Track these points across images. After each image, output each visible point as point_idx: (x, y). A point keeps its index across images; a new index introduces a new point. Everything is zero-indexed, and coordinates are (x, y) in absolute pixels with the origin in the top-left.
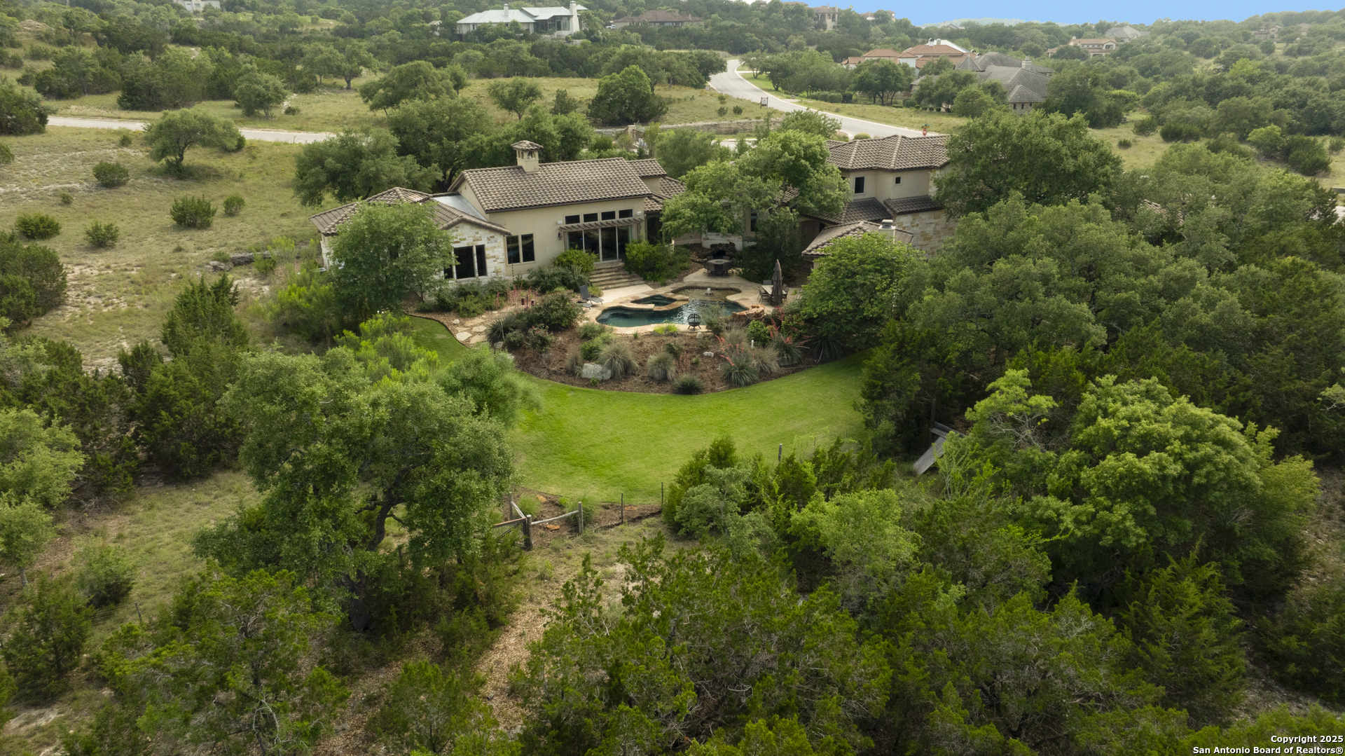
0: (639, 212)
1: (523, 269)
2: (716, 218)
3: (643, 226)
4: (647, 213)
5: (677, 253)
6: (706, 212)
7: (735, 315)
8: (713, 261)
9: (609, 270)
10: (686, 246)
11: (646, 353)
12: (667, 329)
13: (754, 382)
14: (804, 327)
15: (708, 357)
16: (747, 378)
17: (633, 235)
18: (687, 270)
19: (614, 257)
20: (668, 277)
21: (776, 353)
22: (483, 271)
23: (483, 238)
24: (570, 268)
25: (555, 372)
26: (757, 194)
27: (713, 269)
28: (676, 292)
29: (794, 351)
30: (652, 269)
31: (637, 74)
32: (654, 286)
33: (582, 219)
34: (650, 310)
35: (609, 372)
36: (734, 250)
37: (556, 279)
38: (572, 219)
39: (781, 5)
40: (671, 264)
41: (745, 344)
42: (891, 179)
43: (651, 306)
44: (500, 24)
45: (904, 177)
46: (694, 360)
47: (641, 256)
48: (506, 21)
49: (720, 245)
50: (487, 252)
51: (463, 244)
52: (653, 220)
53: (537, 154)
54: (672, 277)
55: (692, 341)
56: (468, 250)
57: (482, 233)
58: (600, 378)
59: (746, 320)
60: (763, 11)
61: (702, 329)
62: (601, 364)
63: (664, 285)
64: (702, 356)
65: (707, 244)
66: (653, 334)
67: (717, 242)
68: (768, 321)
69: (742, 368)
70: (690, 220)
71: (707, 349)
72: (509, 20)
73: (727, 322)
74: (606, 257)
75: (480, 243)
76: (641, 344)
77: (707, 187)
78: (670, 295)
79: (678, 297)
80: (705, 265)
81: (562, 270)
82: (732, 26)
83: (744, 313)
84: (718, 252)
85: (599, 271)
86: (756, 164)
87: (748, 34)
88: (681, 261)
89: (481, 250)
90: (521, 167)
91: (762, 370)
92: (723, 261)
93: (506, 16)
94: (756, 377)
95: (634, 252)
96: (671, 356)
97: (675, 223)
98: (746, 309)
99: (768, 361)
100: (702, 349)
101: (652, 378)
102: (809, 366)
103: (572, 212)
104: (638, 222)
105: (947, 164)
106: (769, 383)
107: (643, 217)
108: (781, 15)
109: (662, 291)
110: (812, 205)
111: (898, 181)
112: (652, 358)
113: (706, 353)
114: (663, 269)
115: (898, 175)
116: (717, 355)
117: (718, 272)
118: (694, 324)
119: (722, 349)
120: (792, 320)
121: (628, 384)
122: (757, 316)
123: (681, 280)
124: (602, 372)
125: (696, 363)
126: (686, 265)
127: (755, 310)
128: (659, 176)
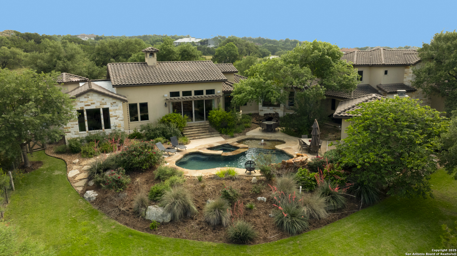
0: (219, 91)
1: (138, 125)
2: (268, 92)
3: (222, 99)
4: (224, 92)
5: (243, 118)
6: (262, 88)
7: (284, 163)
8: (266, 123)
9: (198, 127)
10: (250, 115)
11: (205, 197)
12: (228, 173)
13: (305, 230)
14: (344, 175)
15: (261, 202)
16: (298, 227)
17: (215, 105)
18: (249, 128)
19: (203, 119)
20: (236, 132)
21: (323, 200)
22: (108, 126)
23: (108, 103)
24: (169, 126)
25: (124, 213)
26: (296, 76)
27: (265, 127)
28: (239, 142)
29: (340, 197)
30: (226, 127)
31: (232, 46)
32: (225, 138)
33: (181, 94)
34: (219, 155)
35: (169, 216)
36: (278, 117)
37: (158, 132)
38: (174, 94)
39: (289, 41)
40: (239, 124)
41: (294, 190)
42: (381, 71)
43: (220, 152)
44: (188, 43)
45: (390, 71)
46: (248, 205)
47: (219, 119)
48: (190, 41)
49: (270, 114)
50: (111, 113)
51: (93, 107)
52: (227, 96)
53: (155, 55)
54: (240, 133)
55: (248, 186)
56: (97, 111)
57: (106, 99)
58: (161, 220)
59: (294, 167)
60: (283, 42)
61: (257, 173)
62: (163, 206)
63: (233, 137)
64: (256, 201)
65: (262, 114)
66: (215, 178)
67: (268, 112)
68: (312, 168)
69: (293, 215)
70: (250, 93)
71: (261, 194)
72: (191, 41)
73: (278, 169)
74: (197, 119)
75: (105, 106)
76: (203, 187)
77: (262, 72)
78: (235, 144)
79: (241, 145)
80: (260, 125)
81: (162, 126)
82: (272, 46)
83: (291, 160)
84: (269, 117)
85: (191, 127)
86: (295, 57)
87: (278, 48)
88: (245, 122)
89: (106, 111)
90: (146, 63)
91: (311, 217)
92: (272, 123)
93: (190, 40)
94: (306, 224)
95: (214, 116)
96: (226, 202)
97: (240, 96)
98: (291, 157)
99: (317, 208)
100: (255, 195)
101: (208, 223)
102: (352, 211)
103: (175, 89)
104: (218, 97)
105: (419, 61)
106: (319, 230)
107: (221, 95)
108: (289, 43)
109: (230, 141)
110: (335, 84)
111: (386, 73)
112: (211, 202)
113: (259, 198)
114: (233, 127)
115: (386, 69)
116: (270, 201)
117: (269, 129)
118: (250, 169)
119: (274, 194)
120: (332, 168)
121: (184, 230)
122: (303, 163)
123: (244, 134)
124: (163, 216)
125: (250, 209)
126: (249, 125)
127: (299, 159)
128: (234, 72)
